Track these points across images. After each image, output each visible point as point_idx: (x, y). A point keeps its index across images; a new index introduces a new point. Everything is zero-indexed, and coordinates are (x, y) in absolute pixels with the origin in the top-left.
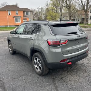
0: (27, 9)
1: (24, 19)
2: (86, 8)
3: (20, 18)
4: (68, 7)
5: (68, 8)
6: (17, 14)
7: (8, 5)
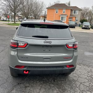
0: (76, 7)
1: (70, 18)
3: (66, 17)
6: (64, 12)
7: (60, 3)
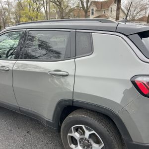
2: (85, 6)
4: (58, 3)
5: (57, 5)
